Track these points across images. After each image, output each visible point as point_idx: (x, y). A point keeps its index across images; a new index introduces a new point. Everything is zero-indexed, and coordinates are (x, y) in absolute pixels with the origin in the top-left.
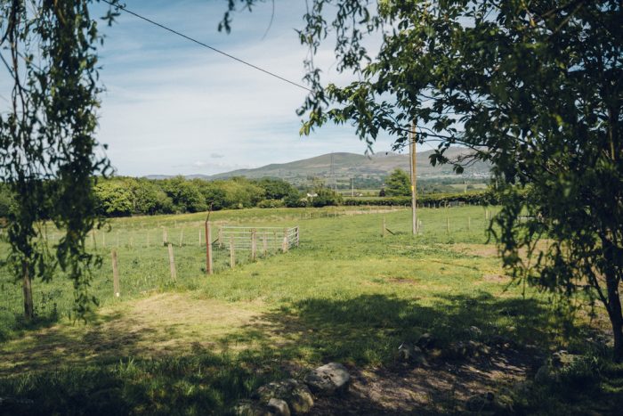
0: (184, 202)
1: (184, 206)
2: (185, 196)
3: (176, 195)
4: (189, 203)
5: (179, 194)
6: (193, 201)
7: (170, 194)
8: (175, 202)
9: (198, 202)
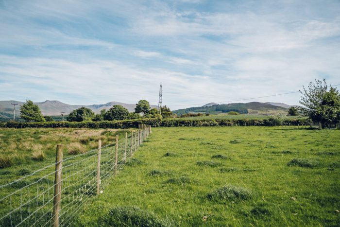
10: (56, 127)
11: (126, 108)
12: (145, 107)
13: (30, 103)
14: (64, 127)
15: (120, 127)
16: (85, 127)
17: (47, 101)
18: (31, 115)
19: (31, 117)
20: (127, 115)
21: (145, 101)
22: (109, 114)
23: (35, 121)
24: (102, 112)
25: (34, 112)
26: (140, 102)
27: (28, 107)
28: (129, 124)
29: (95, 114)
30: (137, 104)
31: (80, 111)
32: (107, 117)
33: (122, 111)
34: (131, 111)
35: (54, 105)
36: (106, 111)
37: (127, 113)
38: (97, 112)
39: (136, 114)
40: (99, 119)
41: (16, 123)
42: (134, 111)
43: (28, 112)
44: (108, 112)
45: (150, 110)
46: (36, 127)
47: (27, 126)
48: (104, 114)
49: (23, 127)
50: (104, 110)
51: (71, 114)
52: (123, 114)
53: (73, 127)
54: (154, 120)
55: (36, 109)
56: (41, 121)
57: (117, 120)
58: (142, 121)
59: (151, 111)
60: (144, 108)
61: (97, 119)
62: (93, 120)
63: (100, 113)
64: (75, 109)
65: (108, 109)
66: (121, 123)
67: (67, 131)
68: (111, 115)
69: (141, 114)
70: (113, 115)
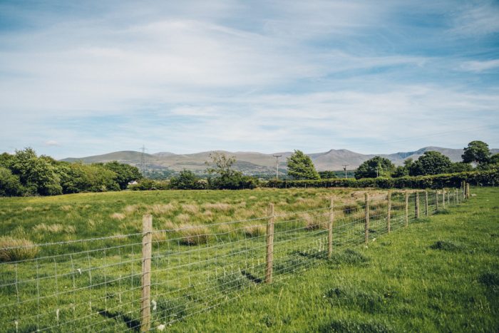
0: (33, 181)
1: (35, 186)
2: (36, 174)
3: (24, 172)
4: (40, 183)
5: (28, 171)
6: (47, 180)
7: (16, 171)
8: (23, 181)
9: (52, 182)
10: (331, 186)
11: (446, 155)
12: (480, 153)
13: (299, 154)
14: (341, 186)
15: (429, 187)
16: (372, 186)
17: (331, 150)
18: (300, 171)
19: (301, 173)
20: (449, 167)
21: (479, 142)
22: (418, 166)
23: (307, 178)
24: (406, 163)
25: (304, 166)
26: (470, 144)
27: (297, 159)
28: (444, 181)
29: (396, 166)
30: (465, 149)
31: (373, 163)
32: (414, 170)
33: (439, 161)
34: (456, 159)
35: (341, 156)
36: (413, 161)
37: (448, 164)
38: (399, 163)
39: (464, 165)
40: (402, 174)
41: (279, 181)
42: (462, 160)
43: (297, 166)
44: (416, 162)
45: (490, 156)
46: (304, 186)
47: (293, 185)
48: (409, 166)
49: (288, 187)
50: (410, 160)
51: (361, 167)
52: (441, 165)
53: (354, 187)
54: (490, 174)
55: (306, 161)
56: (314, 178)
57: (431, 174)
58: (468, 175)
59: (492, 158)
60: (478, 154)
61: (399, 173)
62: (393, 176)
63: (403, 165)
64: (366, 160)
65: (415, 158)
66: (430, 180)
67: (341, 193)
68: (421, 167)
69: (474, 165)
70: (424, 167)
